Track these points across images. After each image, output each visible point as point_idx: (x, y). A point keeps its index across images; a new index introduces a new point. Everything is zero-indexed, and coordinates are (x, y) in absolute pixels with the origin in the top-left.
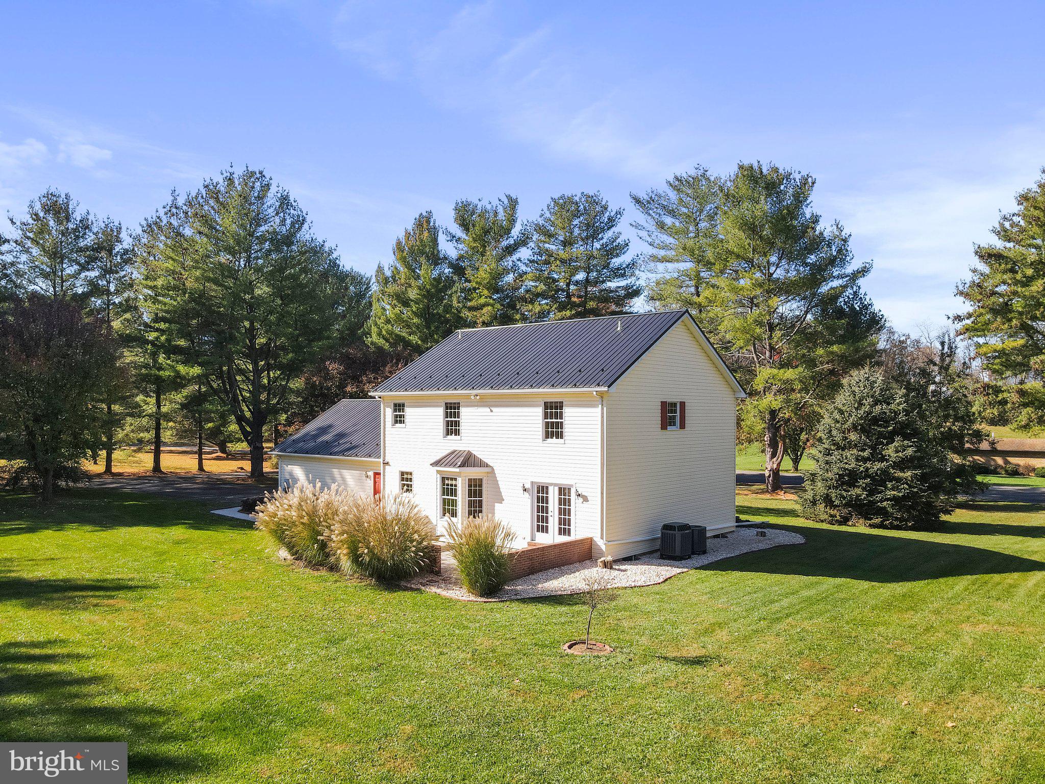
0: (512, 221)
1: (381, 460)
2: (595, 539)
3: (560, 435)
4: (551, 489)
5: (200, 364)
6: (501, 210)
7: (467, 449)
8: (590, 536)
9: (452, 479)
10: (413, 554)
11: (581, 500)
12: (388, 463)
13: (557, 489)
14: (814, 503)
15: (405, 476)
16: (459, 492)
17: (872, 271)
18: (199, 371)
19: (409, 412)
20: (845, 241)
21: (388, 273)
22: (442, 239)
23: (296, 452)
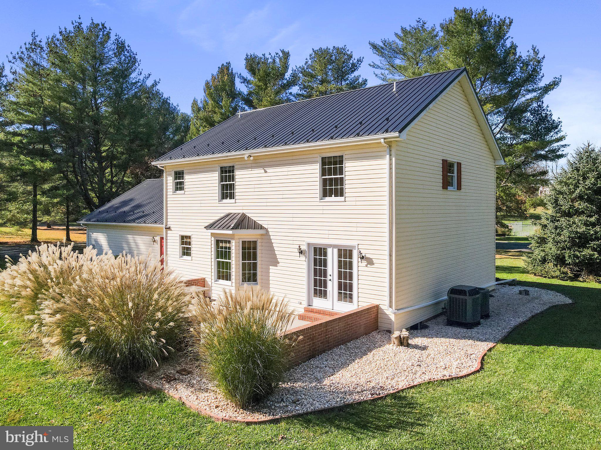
0: (286, 67)
1: (164, 226)
2: (382, 307)
3: (340, 193)
4: (329, 251)
5: (51, 161)
6: (277, 60)
7: (241, 212)
8: (376, 303)
9: (226, 242)
10: (153, 340)
11: (364, 263)
12: (169, 228)
13: (336, 251)
14: (544, 261)
15: (185, 240)
16: (233, 255)
17: (561, 84)
18: (51, 165)
19: (188, 179)
20: (539, 62)
21: (201, 105)
22: (237, 81)
23: (98, 221)
